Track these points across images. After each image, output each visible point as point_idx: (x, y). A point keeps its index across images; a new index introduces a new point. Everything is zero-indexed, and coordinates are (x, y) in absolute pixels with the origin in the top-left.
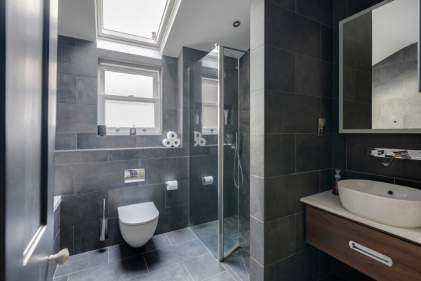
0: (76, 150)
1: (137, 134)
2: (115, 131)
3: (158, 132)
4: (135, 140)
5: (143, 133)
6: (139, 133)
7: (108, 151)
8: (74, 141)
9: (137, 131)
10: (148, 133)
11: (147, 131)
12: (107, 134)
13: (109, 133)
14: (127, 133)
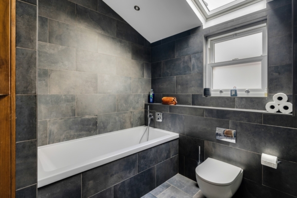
0: (191, 106)
1: (239, 95)
2: (219, 93)
3: (264, 93)
4: (234, 101)
5: (245, 95)
6: (240, 94)
7: (204, 109)
8: (190, 100)
9: (238, 93)
10: (251, 95)
11: (251, 93)
12: (212, 95)
13: (213, 94)
14: (228, 94)
